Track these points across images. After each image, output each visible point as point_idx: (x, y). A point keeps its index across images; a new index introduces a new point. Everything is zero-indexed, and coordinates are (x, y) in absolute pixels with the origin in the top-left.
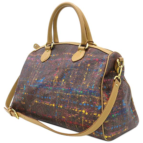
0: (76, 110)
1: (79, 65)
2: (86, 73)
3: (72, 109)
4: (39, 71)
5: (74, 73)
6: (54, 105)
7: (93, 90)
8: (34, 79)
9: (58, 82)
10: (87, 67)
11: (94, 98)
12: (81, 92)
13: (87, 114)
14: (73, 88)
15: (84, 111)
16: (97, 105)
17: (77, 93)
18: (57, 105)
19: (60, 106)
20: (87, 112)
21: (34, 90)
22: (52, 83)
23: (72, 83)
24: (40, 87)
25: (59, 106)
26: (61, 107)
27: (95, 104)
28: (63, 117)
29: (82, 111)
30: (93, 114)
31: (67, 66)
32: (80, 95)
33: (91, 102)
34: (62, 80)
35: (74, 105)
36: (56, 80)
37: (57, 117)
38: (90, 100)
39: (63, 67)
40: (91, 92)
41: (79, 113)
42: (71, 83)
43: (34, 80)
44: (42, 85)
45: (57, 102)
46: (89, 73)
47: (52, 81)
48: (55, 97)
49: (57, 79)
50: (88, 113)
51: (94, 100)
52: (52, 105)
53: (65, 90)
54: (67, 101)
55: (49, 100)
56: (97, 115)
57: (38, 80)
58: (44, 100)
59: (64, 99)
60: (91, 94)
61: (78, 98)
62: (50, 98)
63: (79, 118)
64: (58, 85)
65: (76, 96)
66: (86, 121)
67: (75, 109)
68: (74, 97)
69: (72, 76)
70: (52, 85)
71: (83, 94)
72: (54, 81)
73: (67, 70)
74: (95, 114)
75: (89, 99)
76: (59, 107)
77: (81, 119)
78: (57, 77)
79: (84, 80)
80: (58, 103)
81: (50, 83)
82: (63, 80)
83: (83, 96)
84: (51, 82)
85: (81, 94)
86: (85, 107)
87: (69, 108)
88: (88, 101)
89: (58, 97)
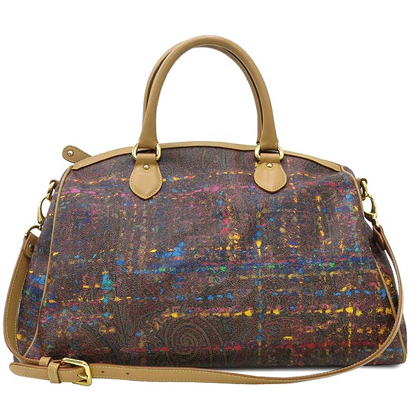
0: (328, 311)
1: (296, 201)
2: (320, 218)
3: (316, 311)
4: (150, 226)
5: (289, 220)
6: (248, 313)
7: (360, 255)
8: (141, 251)
9: (244, 249)
10: (316, 203)
11: (367, 274)
12: (332, 265)
13: (359, 313)
14: (303, 258)
15: (350, 310)
16: (379, 289)
17: (319, 269)
18: (261, 311)
19: (272, 312)
20: (360, 308)
21: (157, 284)
22: (223, 254)
23: (296, 247)
24: (183, 270)
25: (268, 312)
26: (276, 312)
27: (373, 287)
28: (287, 337)
29: (344, 309)
30: (374, 311)
31: (260, 205)
32: (332, 273)
33: (363, 283)
34: (252, 243)
35: (320, 299)
36: (235, 244)
37: (263, 342)
38: (361, 280)
39: (246, 209)
40: (356, 261)
41: (336, 317)
42: (291, 246)
43: (148, 255)
44: (189, 265)
45: (261, 302)
46: (327, 217)
47: (221, 248)
48: (249, 291)
49: (236, 242)
50: (363, 312)
51: (368, 277)
52: (241, 314)
53: (277, 267)
54: (295, 293)
55: (227, 303)
56: (384, 310)
57: (160, 253)
58: (205, 305)
59: (281, 290)
60: (359, 266)
61: (327, 280)
62: (231, 297)
63: (339, 330)
64: (243, 257)
65: (320, 278)
66: (360, 331)
67: (324, 310)
68: (315, 280)
69: (286, 228)
70: (224, 260)
71: (338, 268)
72: (228, 248)
73: (262, 215)
74: (379, 310)
75: (356, 277)
76: (269, 315)
77: (345, 330)
78: (237, 237)
79: (323, 235)
80: (265, 304)
81: (214, 256)
82: (259, 244)
83: (338, 273)
84: (217, 252)
85: (333, 270)
86: (353, 299)
87: (306, 310)
88: (355, 284)
89: (260, 288)
